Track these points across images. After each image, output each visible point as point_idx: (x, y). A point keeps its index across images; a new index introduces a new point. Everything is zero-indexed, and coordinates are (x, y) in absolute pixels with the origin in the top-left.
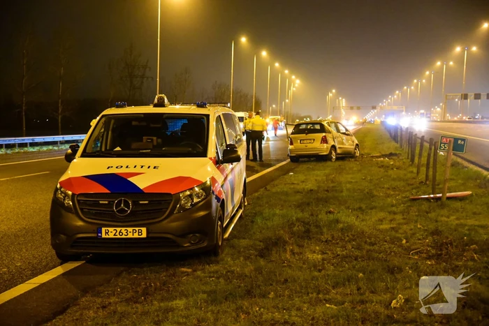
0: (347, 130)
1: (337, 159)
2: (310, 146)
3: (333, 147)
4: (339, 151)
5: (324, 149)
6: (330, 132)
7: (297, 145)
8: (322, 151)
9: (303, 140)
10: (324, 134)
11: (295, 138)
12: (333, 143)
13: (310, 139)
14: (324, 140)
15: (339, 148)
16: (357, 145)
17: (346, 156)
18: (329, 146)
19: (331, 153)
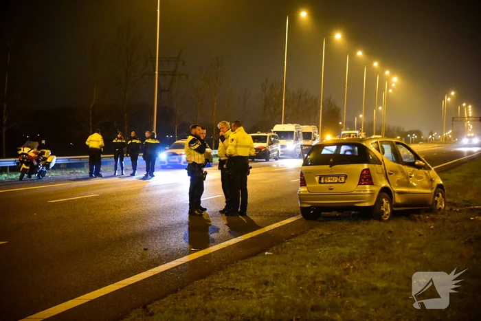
0: (417, 157)
1: (395, 215)
2: (338, 188)
3: (386, 191)
4: (398, 199)
5: (366, 195)
6: (377, 162)
7: (315, 185)
8: (362, 199)
9: (325, 176)
10: (366, 166)
11: (309, 172)
12: (384, 184)
13: (338, 176)
14: (366, 178)
15: (400, 193)
16: (440, 186)
17: (414, 209)
18: (377, 189)
19: (379, 202)
